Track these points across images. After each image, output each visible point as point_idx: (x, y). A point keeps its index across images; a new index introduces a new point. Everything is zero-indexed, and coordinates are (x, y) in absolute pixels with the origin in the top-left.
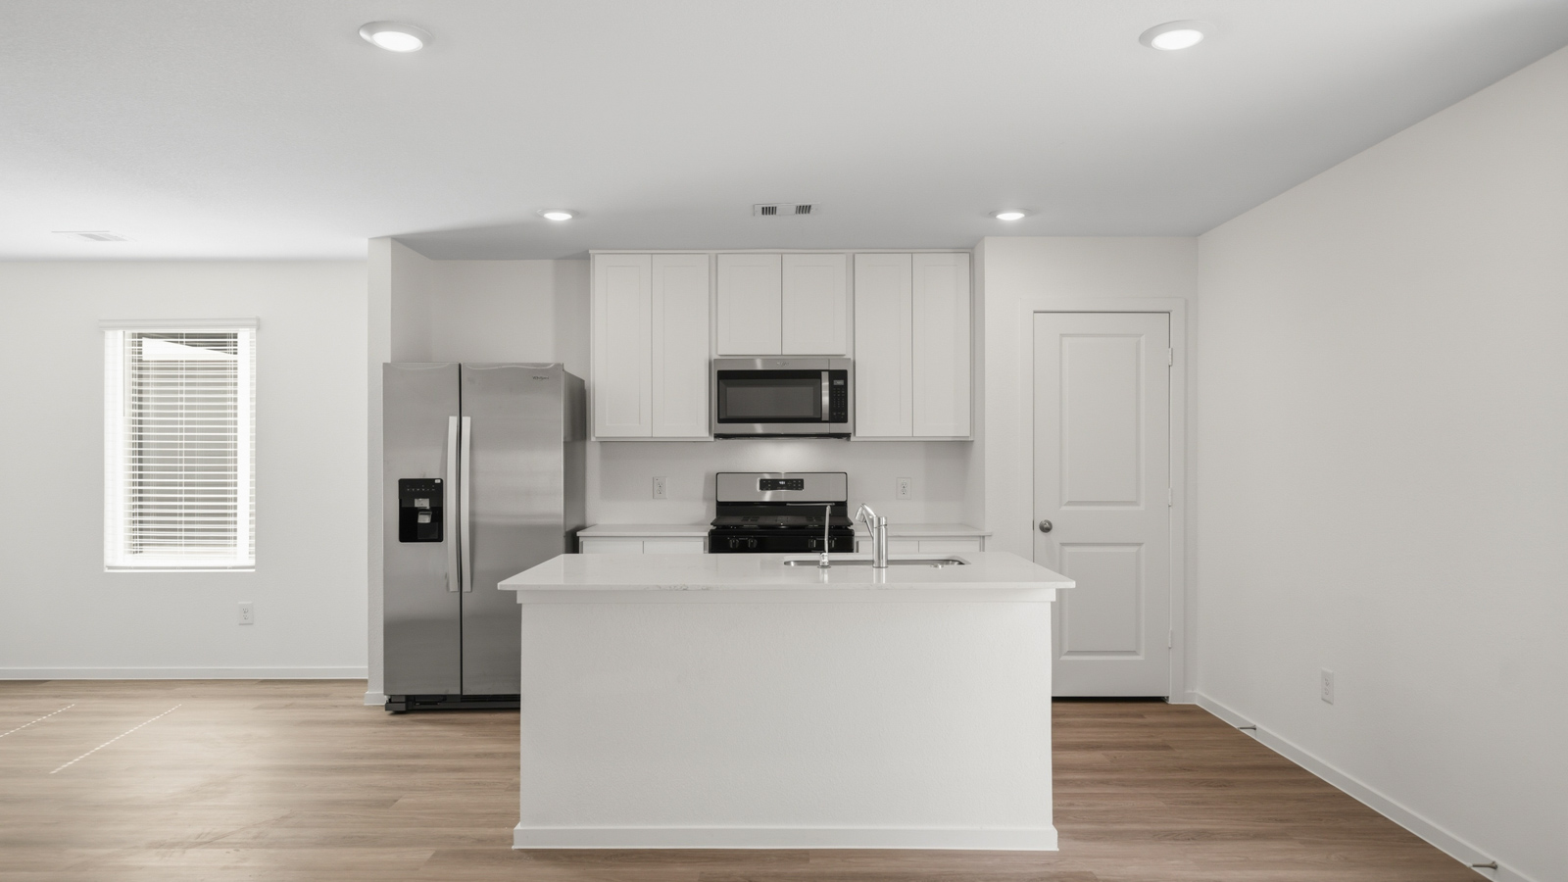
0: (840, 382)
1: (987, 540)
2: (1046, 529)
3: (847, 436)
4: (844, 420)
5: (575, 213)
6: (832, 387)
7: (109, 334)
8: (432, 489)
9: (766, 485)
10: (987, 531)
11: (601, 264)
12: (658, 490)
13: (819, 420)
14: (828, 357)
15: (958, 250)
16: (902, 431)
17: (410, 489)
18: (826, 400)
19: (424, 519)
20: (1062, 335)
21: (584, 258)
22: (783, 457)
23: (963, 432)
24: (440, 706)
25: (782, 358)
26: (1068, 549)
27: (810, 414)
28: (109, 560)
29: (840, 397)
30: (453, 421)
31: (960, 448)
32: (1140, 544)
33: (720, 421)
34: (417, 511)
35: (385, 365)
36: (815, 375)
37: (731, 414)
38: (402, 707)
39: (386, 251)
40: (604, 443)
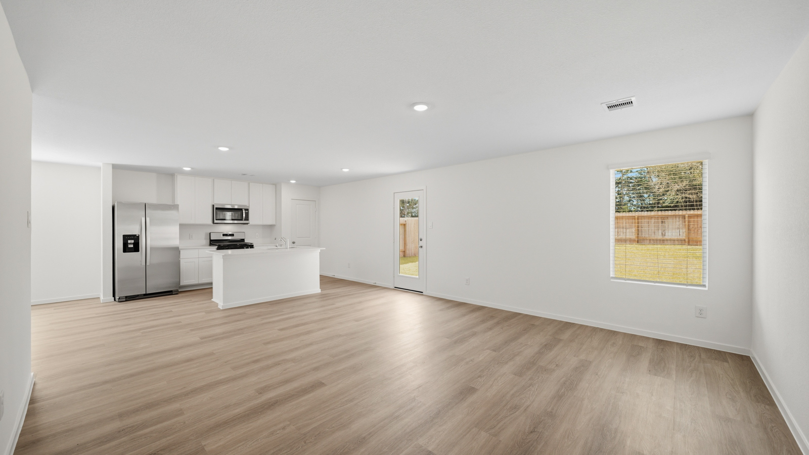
0: (247, 211)
2: (294, 243)
3: (248, 224)
4: (248, 220)
5: (191, 168)
6: (245, 213)
8: (136, 238)
9: (224, 235)
11: (179, 178)
12: (191, 237)
13: (242, 220)
14: (244, 206)
15: (273, 184)
16: (260, 222)
17: (126, 237)
18: (244, 215)
19: (132, 246)
20: (297, 204)
21: (173, 176)
22: (230, 228)
23: (274, 223)
24: (137, 298)
25: (232, 205)
27: (240, 218)
29: (247, 214)
30: (144, 218)
31: (271, 227)
33: (213, 220)
34: (129, 243)
36: (241, 210)
37: (216, 218)
38: (124, 300)
39: (110, 167)
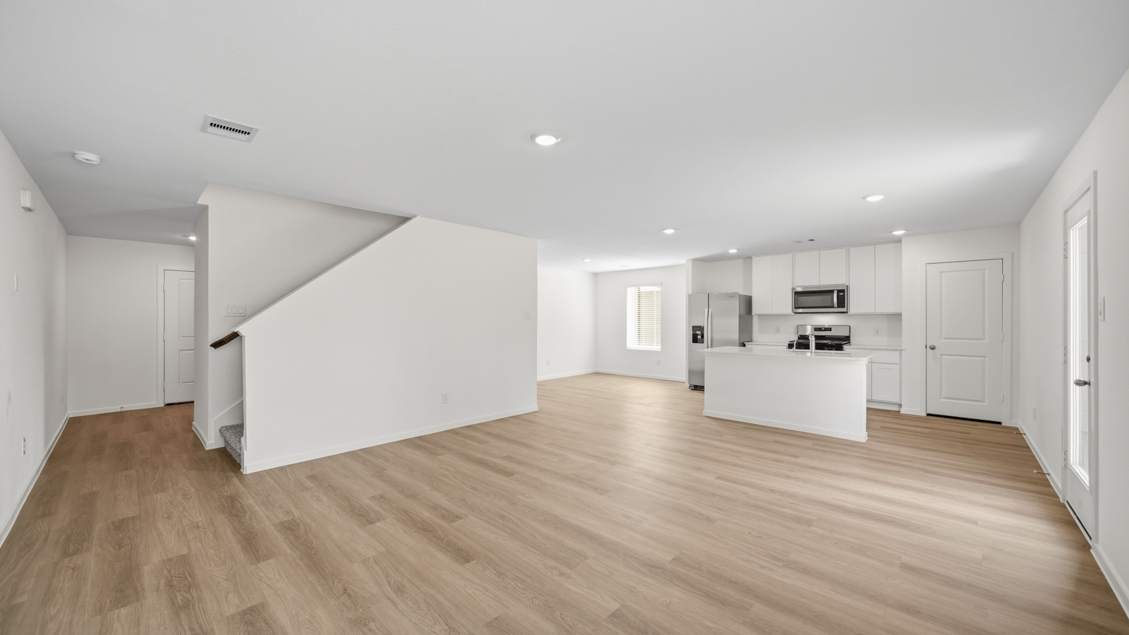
0: (842, 294)
1: (903, 352)
2: (933, 348)
3: (845, 312)
4: (843, 307)
6: (839, 295)
7: (628, 289)
8: (701, 328)
10: (903, 348)
11: (755, 260)
12: (778, 331)
13: (833, 307)
14: (837, 286)
16: (870, 310)
17: (695, 328)
18: (836, 300)
19: (699, 337)
20: (942, 272)
21: (750, 258)
22: (825, 320)
23: (898, 311)
25: (820, 287)
26: (945, 357)
27: (830, 305)
28: (628, 346)
29: (842, 299)
30: (707, 310)
31: (896, 316)
32: (985, 357)
33: (795, 308)
34: (697, 335)
35: (689, 295)
36: (832, 292)
37: (799, 306)
38: (693, 388)
39: (691, 262)
40: (759, 316)
